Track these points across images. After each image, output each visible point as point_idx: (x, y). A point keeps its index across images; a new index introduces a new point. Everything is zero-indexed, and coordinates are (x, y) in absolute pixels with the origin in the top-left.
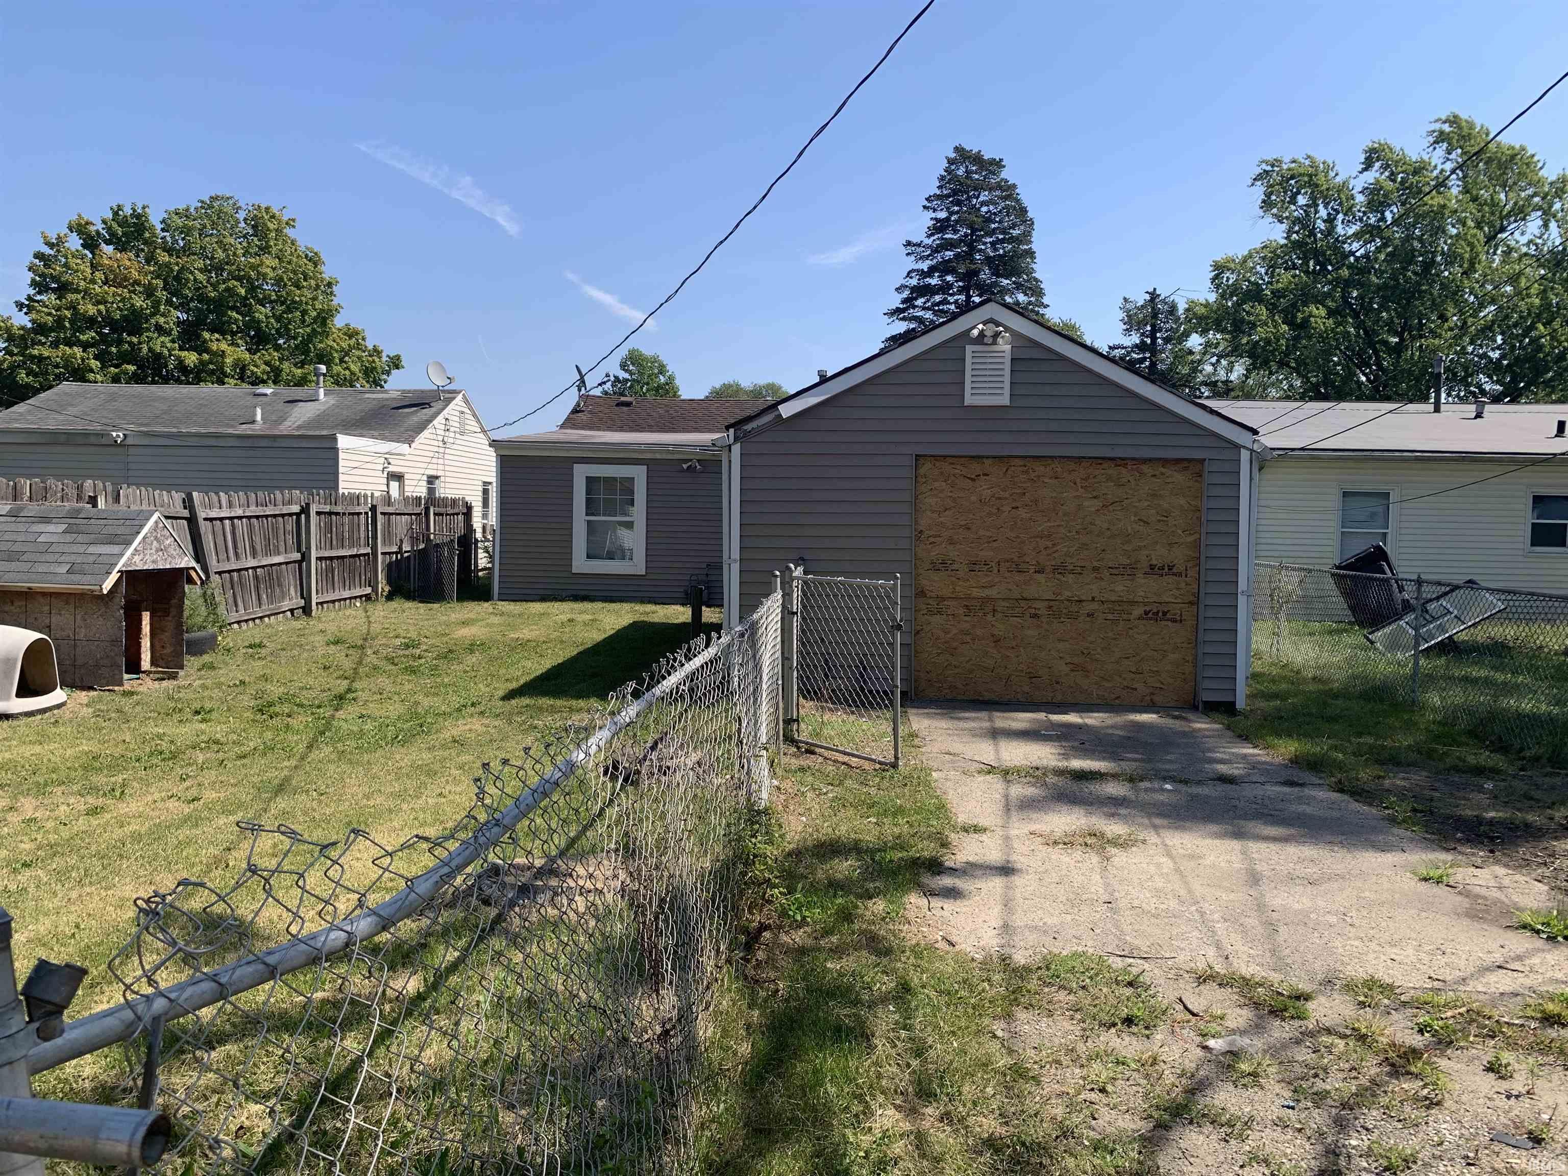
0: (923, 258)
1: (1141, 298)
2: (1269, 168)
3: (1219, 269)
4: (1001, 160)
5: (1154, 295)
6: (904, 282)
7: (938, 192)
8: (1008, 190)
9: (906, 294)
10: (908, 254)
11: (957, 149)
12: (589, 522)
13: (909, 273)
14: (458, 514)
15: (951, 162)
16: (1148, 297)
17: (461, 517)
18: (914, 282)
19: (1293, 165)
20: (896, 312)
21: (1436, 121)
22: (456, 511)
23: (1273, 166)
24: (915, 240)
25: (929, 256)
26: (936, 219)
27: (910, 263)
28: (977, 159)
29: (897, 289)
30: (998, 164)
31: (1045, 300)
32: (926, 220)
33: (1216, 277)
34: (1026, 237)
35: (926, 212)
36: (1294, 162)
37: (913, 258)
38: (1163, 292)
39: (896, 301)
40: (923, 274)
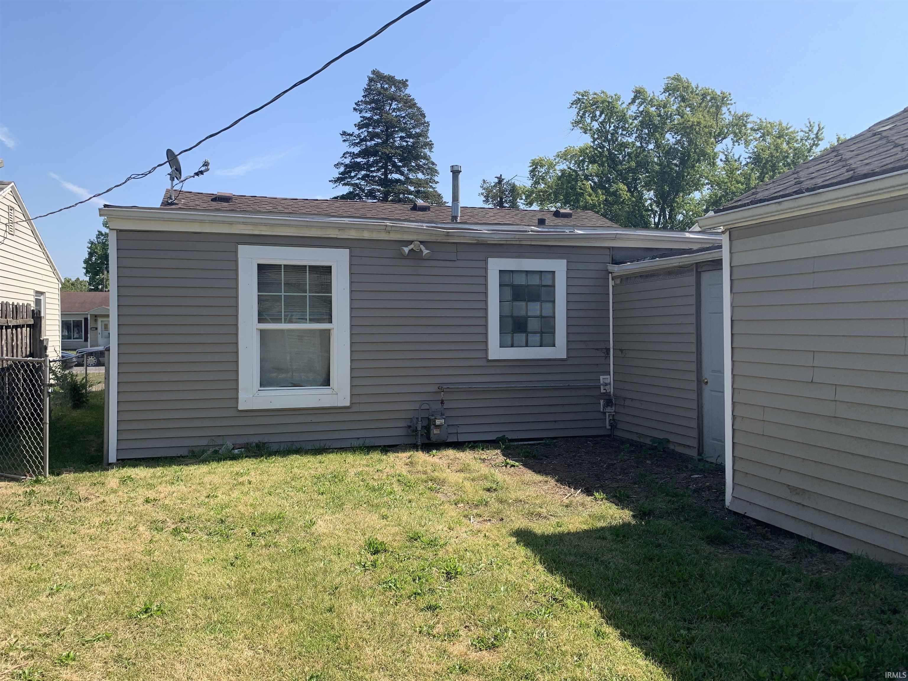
0: (356, 144)
1: (493, 181)
2: (580, 97)
3: (536, 165)
4: (407, 80)
5: (500, 180)
6: (340, 160)
7: (364, 99)
8: (409, 103)
9: (342, 169)
10: (344, 141)
11: (374, 72)
12: (263, 333)
13: (344, 154)
14: (22, 327)
15: (371, 80)
16: (496, 180)
17: (26, 331)
18: (347, 161)
19: (595, 96)
20: (338, 180)
21: (668, 78)
22: (20, 322)
23: (583, 96)
24: (349, 131)
25: (358, 143)
26: (363, 117)
27: (346, 147)
28: (391, 80)
29: (335, 165)
30: (404, 83)
31: (436, 179)
32: (357, 118)
33: (533, 171)
34: (423, 134)
35: (355, 112)
36: (595, 94)
37: (347, 143)
38: (506, 178)
39: (336, 173)
40: (354, 155)
